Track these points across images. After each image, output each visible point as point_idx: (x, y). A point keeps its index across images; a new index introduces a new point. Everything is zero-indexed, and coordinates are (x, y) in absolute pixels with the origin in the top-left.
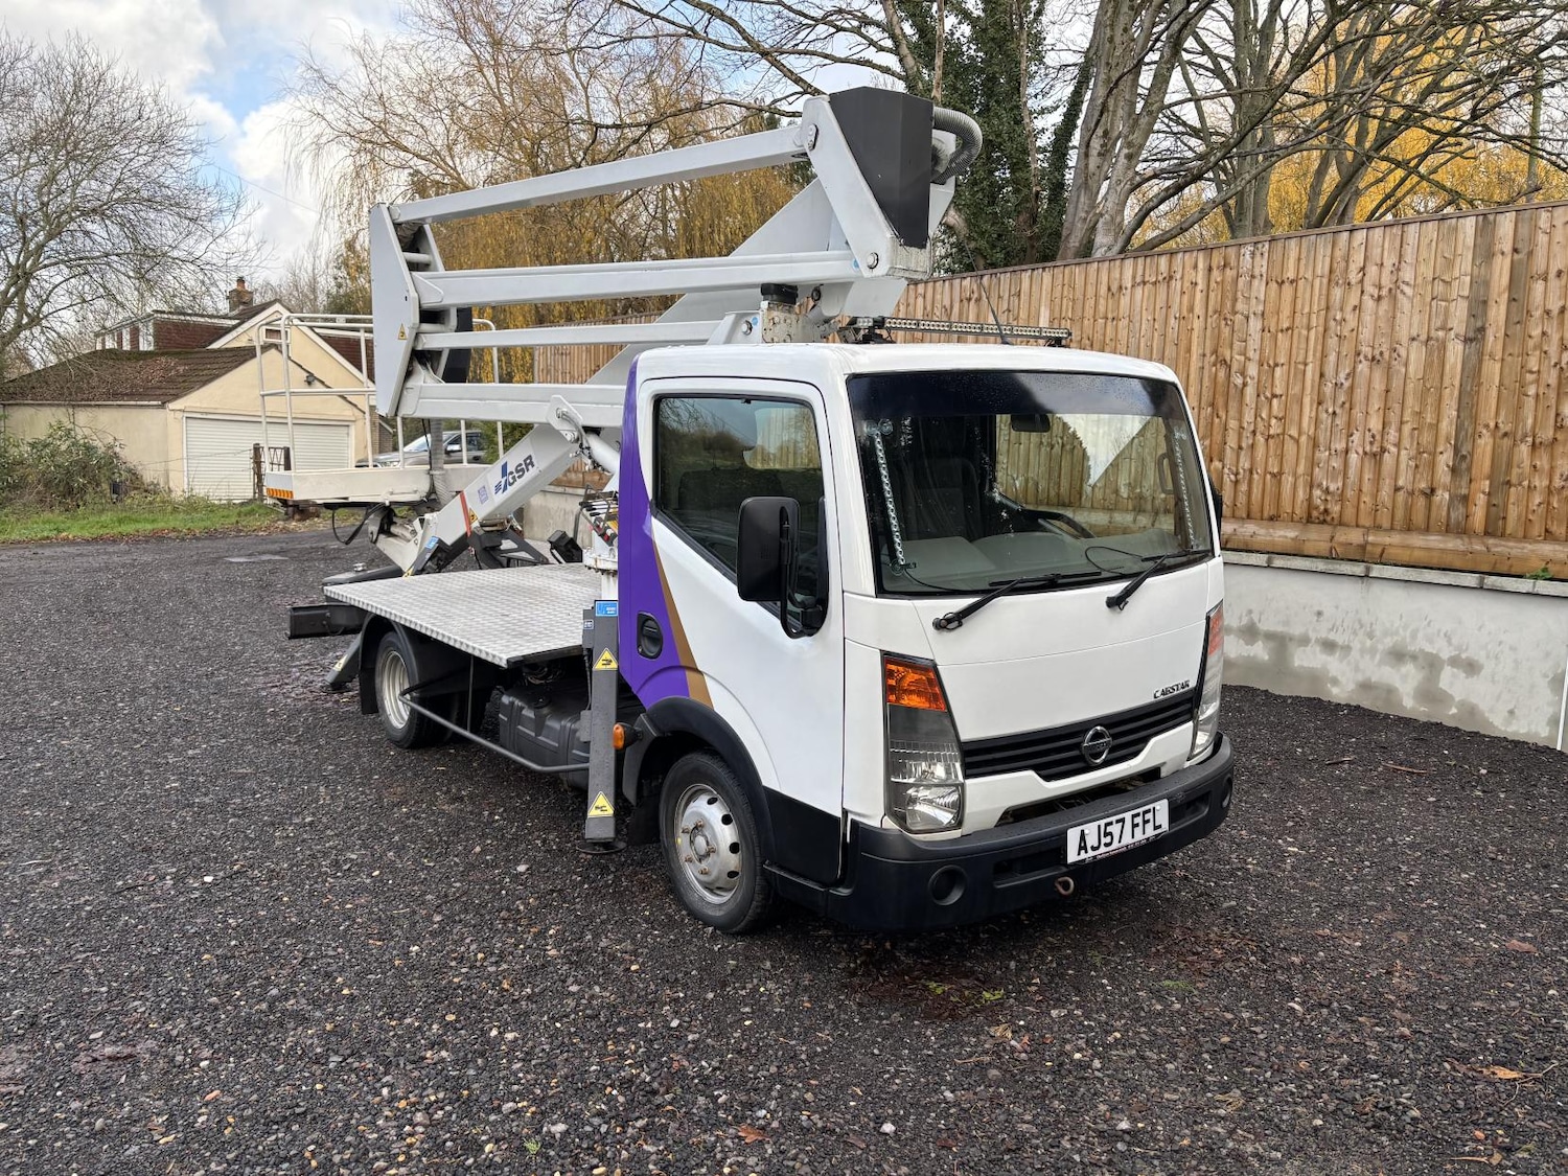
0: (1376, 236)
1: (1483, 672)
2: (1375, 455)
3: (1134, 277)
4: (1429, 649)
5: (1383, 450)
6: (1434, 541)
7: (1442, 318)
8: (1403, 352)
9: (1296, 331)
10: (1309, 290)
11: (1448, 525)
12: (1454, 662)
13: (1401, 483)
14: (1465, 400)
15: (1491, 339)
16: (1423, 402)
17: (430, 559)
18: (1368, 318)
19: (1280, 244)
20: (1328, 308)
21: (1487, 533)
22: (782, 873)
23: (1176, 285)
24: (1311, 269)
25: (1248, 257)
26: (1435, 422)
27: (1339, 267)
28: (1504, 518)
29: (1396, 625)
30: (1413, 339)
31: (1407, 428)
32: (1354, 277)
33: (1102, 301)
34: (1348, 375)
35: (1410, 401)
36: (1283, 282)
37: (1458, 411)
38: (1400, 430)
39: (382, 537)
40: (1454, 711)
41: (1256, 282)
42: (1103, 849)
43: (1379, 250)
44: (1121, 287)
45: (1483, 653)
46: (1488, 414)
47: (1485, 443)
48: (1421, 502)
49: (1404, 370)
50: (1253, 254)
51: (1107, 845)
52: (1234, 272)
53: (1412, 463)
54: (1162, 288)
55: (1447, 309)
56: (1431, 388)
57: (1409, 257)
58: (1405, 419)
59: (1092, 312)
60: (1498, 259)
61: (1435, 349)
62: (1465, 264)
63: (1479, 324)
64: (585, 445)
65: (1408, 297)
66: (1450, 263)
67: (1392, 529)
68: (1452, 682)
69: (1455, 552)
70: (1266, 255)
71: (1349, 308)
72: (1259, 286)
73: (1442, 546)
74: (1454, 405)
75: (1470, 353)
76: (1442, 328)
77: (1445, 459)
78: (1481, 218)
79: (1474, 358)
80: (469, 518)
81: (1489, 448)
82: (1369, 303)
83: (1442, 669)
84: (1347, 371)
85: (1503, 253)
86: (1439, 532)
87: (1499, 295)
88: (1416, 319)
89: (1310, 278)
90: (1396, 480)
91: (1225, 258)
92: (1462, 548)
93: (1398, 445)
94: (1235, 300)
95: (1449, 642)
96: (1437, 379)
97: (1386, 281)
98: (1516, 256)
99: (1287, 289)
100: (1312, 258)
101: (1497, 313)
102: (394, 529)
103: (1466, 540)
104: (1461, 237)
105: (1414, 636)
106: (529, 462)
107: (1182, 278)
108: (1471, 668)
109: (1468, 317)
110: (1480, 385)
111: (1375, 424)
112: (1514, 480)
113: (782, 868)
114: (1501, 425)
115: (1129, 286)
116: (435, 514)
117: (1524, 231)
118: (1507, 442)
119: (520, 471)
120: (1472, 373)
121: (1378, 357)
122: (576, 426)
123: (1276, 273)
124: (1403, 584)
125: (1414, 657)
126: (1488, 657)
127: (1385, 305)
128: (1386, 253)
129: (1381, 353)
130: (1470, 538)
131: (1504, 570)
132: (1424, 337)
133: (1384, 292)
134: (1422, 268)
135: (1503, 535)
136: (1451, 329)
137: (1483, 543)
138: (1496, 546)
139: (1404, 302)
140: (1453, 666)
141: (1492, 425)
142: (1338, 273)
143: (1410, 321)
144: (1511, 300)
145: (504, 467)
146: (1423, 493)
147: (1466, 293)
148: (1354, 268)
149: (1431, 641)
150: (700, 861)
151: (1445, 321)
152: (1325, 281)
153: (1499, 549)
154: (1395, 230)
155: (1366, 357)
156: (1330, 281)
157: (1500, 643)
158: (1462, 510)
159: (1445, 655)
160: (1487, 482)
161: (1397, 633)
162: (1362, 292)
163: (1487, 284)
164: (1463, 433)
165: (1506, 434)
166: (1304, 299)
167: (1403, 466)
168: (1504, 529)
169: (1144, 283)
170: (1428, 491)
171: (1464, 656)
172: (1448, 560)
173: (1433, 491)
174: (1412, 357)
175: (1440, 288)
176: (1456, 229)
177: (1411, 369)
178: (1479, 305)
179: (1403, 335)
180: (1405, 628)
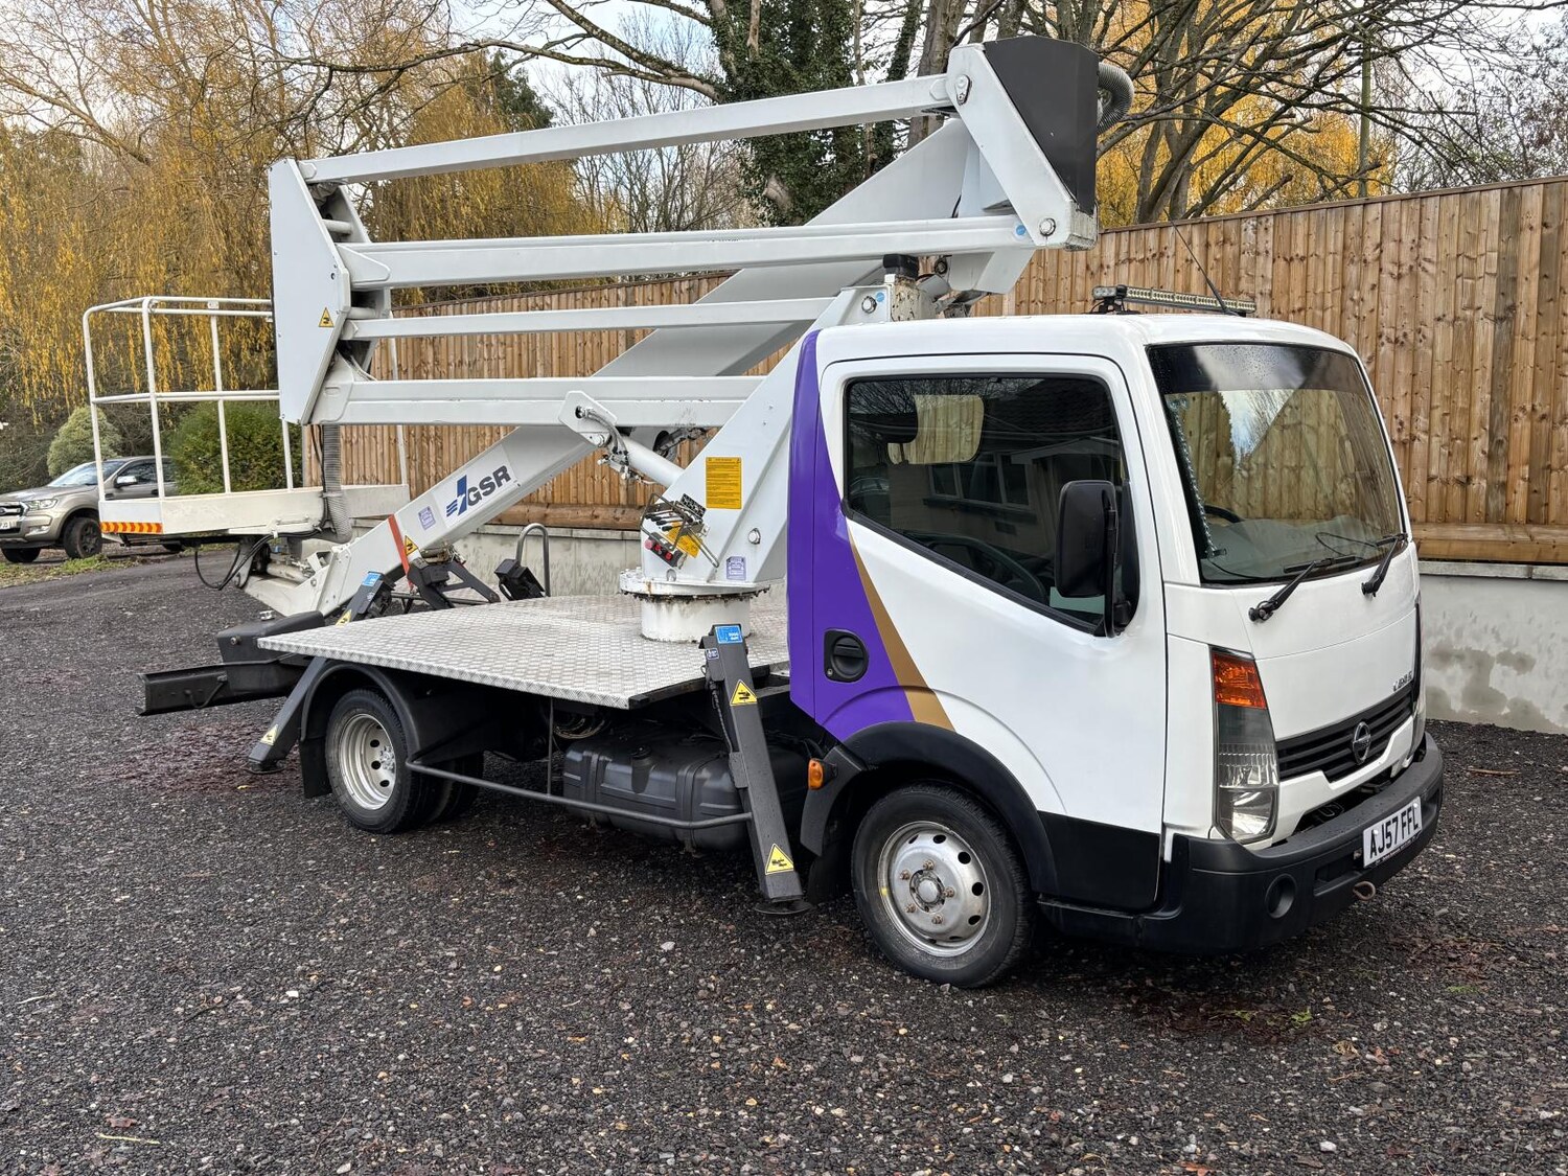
0: (1393, 211)
1: (1536, 667)
2: (1404, 443)
3: (1117, 254)
4: (1476, 647)
5: (1413, 438)
6: (1474, 532)
7: (1468, 296)
8: (1428, 333)
9: (1309, 312)
10: (1321, 267)
11: (1487, 515)
12: (1504, 658)
13: (1434, 472)
14: (1498, 382)
15: (1523, 317)
16: (1453, 386)
17: (374, 599)
18: (1387, 298)
19: (1286, 218)
20: (1343, 287)
21: (1529, 521)
22: (1068, 907)
23: (1168, 263)
24: (1322, 245)
25: (1250, 232)
26: (1466, 406)
27: (1353, 244)
28: (1547, 505)
29: (1439, 624)
30: (1439, 319)
31: (1437, 414)
32: (1370, 254)
33: (1079, 281)
34: (1370, 358)
35: (1439, 384)
36: (1292, 259)
37: (1491, 393)
38: (1429, 416)
39: (254, 580)
40: (1506, 710)
41: (1261, 259)
42: (1386, 851)
43: (1397, 225)
44: (1102, 266)
45: (1535, 647)
46: (1523, 395)
47: (1522, 428)
48: (1457, 491)
49: (1430, 352)
50: (1256, 229)
51: (1389, 846)
52: (1236, 248)
53: (1445, 451)
54: (1152, 267)
55: (1473, 287)
56: (1460, 369)
57: (1430, 233)
58: (1435, 403)
59: (1067, 293)
60: (1526, 235)
61: (1464, 331)
62: (1491, 240)
63: (1509, 302)
64: (620, 448)
65: (1432, 275)
66: (1474, 239)
67: (1427, 521)
68: (1502, 680)
69: (1495, 542)
70: (1271, 230)
71: (1367, 287)
72: (1265, 263)
73: (1481, 537)
74: (1487, 387)
75: (1500, 334)
76: (1470, 307)
77: (1480, 445)
78: (1506, 191)
79: (1506, 338)
80: (403, 547)
81: (1527, 432)
82: (1388, 282)
83: (1491, 668)
84: (1369, 354)
85: (1531, 228)
86: (1477, 523)
87: (1529, 272)
88: (1440, 299)
89: (1322, 256)
90: (1428, 468)
91: (1224, 233)
92: (1504, 538)
93: (1428, 432)
94: (1238, 279)
95: (1498, 637)
96: (1468, 359)
97: (1406, 258)
98: (1546, 231)
99: (1297, 268)
100: (1323, 234)
101: (1528, 292)
102: (271, 569)
103: (1507, 529)
104: (1485, 211)
105: (1459, 634)
106: (502, 474)
107: (1175, 255)
108: (1523, 663)
109: (1498, 295)
110: (1513, 365)
111: (1402, 410)
112: (1555, 463)
113: (1063, 901)
114: (1538, 408)
115: (1112, 263)
116: (344, 546)
117: (1553, 204)
118: (1545, 425)
119: (488, 486)
120: (1504, 354)
121: (1401, 339)
122: (609, 427)
123: (1283, 249)
124: (1444, 579)
125: (1460, 657)
126: (1540, 651)
127: (1405, 284)
128: (1404, 229)
129: (1405, 335)
130: (1511, 527)
131: (1550, 558)
132: (1450, 317)
133: (1405, 270)
134: (1445, 244)
135: (1546, 522)
136: (1479, 308)
137: (1526, 532)
138: (1539, 534)
139: (1425, 279)
140: (1503, 664)
141: (1529, 408)
142: (1352, 249)
143: (1434, 301)
144: (1543, 277)
145: (462, 484)
146: (1458, 481)
147: (1494, 270)
148: (1369, 244)
149: (1477, 638)
150: (927, 909)
151: (1472, 299)
152: (1339, 258)
153: (1544, 537)
154: (1412, 203)
155: (1388, 339)
156: (1344, 258)
157: (1553, 635)
158: (1501, 498)
159: (1494, 651)
160: (1527, 468)
161: (1440, 632)
162: (1381, 270)
163: (1515, 260)
164: (1498, 417)
165: (1544, 417)
166: (1316, 278)
167: (1435, 454)
168: (1547, 515)
169: (1130, 261)
170: (1464, 480)
171: (1514, 652)
172: (1489, 552)
173: (1469, 479)
174: (1439, 338)
175: (1464, 265)
176: (1479, 203)
177: (1439, 350)
178: (1508, 282)
179: (1428, 315)
180: (1449, 625)
